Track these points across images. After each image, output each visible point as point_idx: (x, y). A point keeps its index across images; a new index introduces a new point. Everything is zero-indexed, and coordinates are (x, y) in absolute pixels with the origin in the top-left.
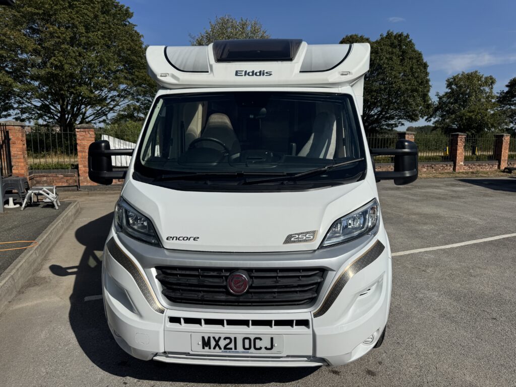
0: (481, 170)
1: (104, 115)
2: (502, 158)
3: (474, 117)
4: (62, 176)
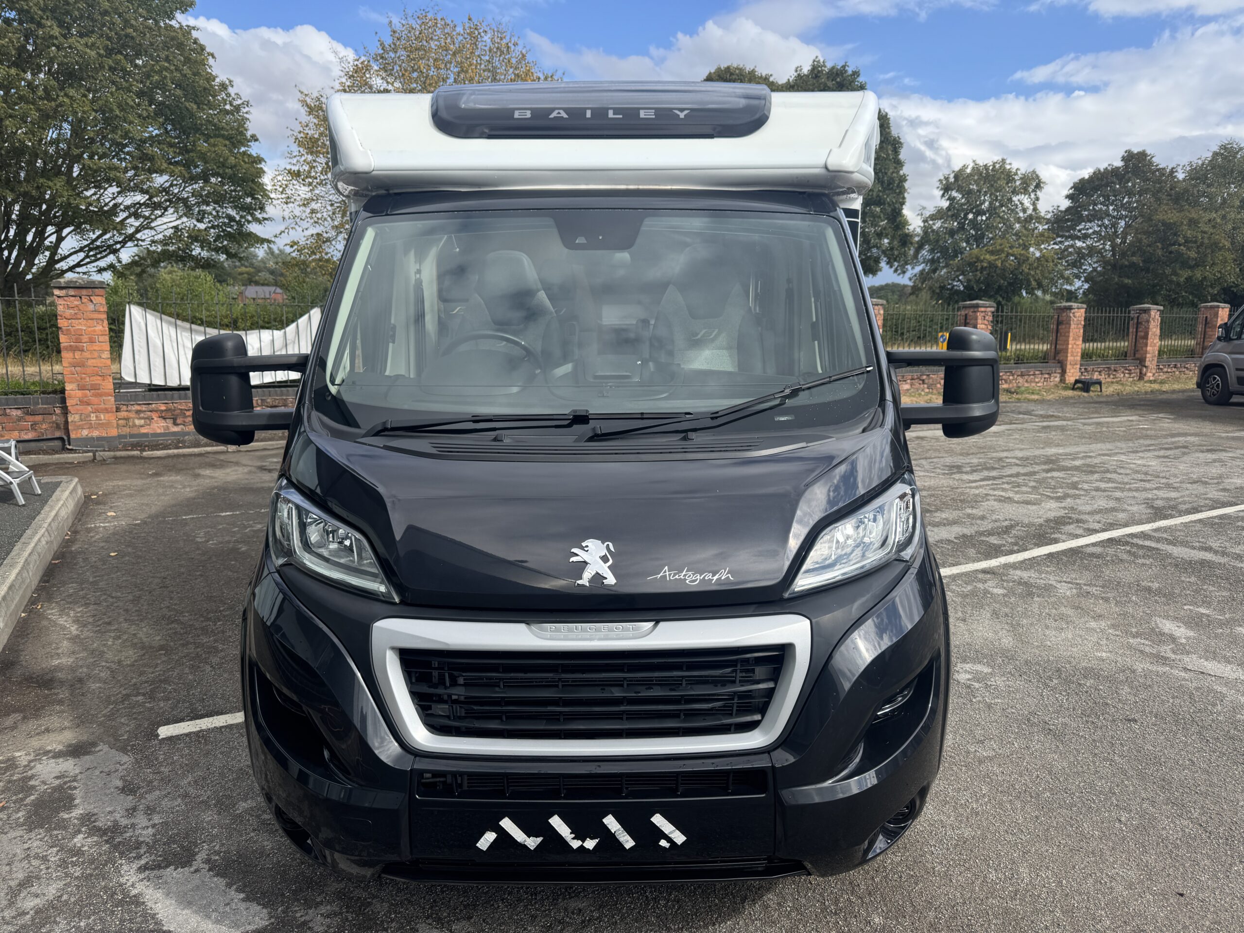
0: (1026, 385)
1: (109, 254)
2: (1070, 358)
3: (999, 263)
4: (19, 413)
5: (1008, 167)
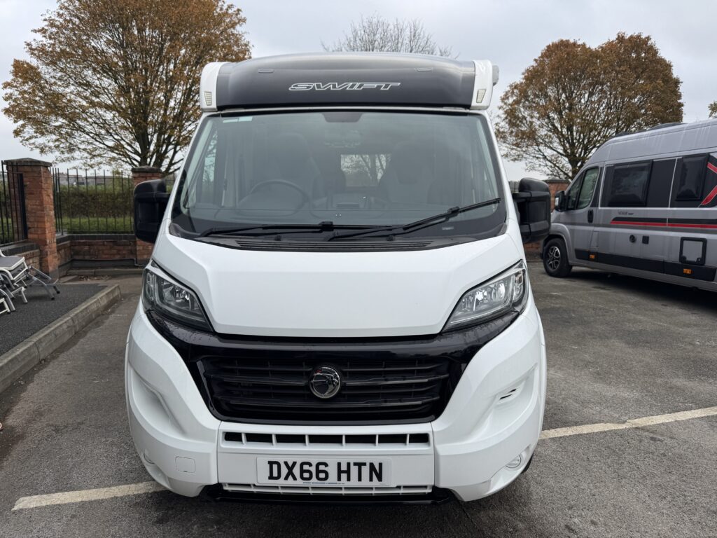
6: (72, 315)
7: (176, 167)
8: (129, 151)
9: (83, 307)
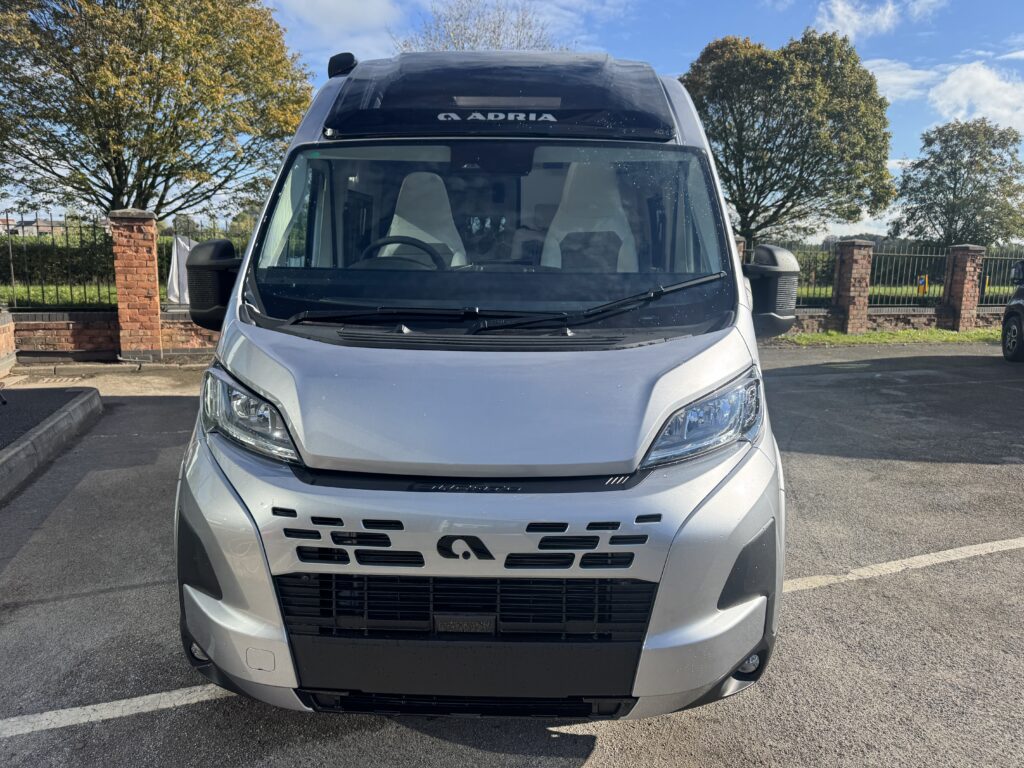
1: (204, 199)
5: (988, 125)
6: (32, 438)
7: (169, 209)
8: (94, 184)
9: (48, 425)
